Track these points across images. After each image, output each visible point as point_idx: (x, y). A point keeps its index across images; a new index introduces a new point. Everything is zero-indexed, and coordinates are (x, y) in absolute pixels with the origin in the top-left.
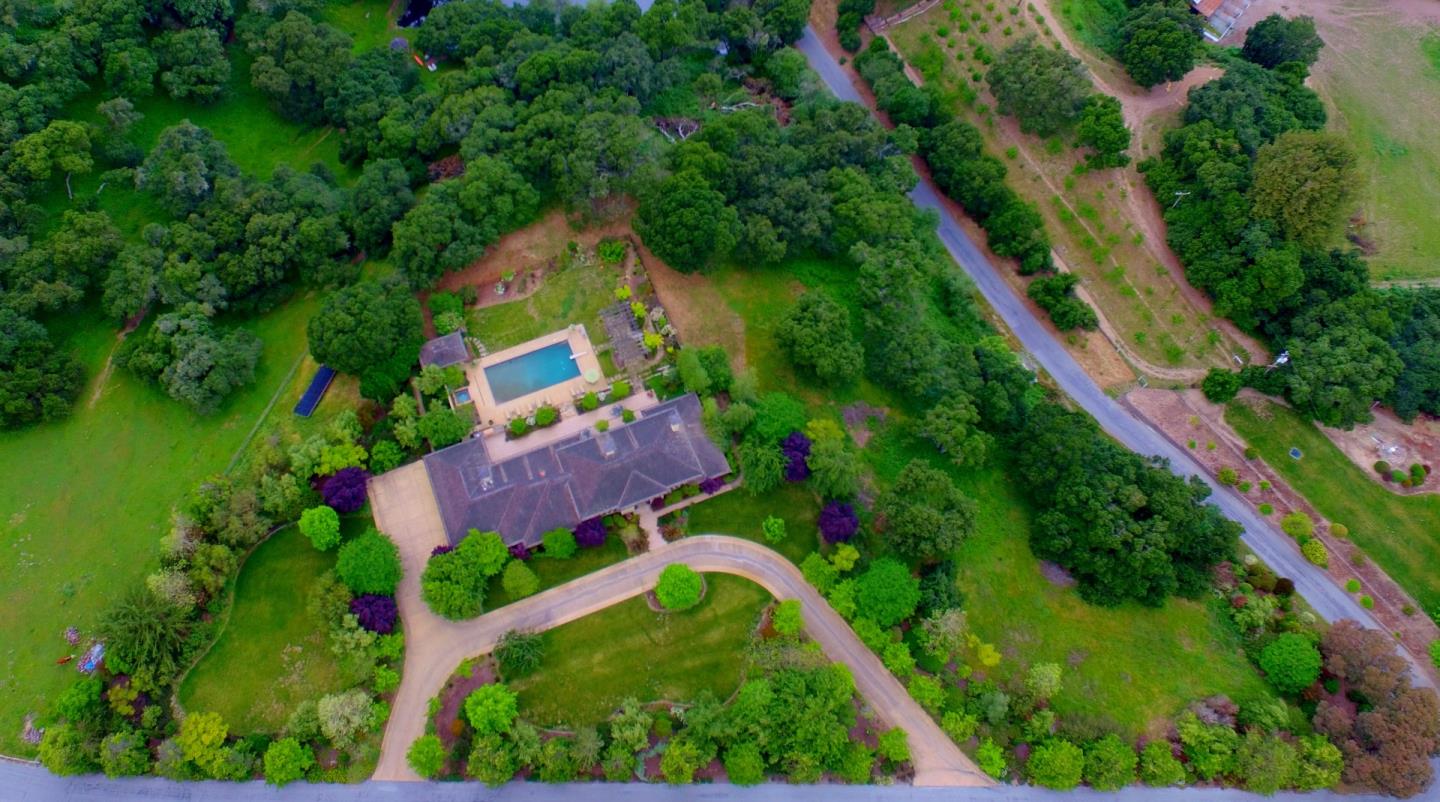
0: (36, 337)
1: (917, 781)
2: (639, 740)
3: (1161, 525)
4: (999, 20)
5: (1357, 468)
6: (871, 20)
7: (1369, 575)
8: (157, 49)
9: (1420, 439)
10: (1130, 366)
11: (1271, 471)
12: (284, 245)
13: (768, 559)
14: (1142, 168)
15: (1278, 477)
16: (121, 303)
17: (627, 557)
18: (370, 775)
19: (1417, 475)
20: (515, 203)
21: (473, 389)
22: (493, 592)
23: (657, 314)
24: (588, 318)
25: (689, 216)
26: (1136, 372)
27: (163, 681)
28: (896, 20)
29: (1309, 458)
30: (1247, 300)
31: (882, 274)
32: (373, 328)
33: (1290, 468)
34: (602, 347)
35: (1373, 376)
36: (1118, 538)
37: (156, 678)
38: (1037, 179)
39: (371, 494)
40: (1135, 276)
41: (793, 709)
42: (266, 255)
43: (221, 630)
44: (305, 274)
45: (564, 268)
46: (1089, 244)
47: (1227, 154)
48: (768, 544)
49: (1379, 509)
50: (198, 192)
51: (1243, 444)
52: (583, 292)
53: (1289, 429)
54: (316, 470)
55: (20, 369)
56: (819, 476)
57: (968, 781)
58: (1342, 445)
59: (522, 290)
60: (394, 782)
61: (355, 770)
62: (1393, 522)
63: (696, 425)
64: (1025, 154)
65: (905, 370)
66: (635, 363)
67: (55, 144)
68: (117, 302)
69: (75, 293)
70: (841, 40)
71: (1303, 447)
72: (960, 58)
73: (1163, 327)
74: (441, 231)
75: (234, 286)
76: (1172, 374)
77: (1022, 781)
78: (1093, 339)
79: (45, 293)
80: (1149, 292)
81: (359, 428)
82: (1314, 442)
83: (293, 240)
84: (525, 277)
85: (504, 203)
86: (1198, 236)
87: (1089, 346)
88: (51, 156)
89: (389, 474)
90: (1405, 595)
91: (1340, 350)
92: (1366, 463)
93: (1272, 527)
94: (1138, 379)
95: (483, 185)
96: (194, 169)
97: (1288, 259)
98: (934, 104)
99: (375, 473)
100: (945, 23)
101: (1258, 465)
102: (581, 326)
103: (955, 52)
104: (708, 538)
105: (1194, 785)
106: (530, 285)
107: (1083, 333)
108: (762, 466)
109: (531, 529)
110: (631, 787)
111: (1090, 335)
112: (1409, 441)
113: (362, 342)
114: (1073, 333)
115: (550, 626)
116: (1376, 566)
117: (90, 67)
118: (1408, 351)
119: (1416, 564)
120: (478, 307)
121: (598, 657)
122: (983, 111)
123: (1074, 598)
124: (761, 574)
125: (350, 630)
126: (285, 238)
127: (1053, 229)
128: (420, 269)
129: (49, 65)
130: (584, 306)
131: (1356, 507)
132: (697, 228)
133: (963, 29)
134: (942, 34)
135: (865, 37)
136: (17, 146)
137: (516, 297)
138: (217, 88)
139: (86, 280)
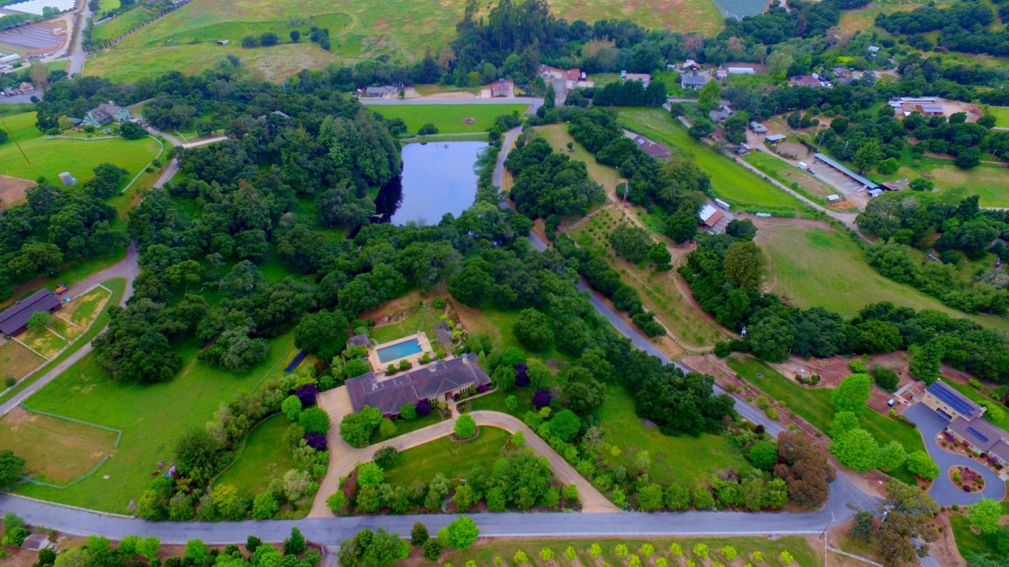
0: (163, 341)
1: (583, 511)
2: (443, 489)
3: (691, 391)
4: (615, 223)
5: (788, 380)
6: (560, 228)
7: (799, 422)
8: (236, 238)
9: (815, 367)
10: (682, 348)
11: (749, 384)
12: (287, 303)
13: (510, 419)
14: (679, 271)
15: (753, 386)
16: (205, 332)
17: (440, 421)
18: (306, 515)
19: (815, 380)
20: (395, 283)
21: (371, 358)
22: (375, 434)
23: (459, 326)
24: (426, 330)
25: (472, 279)
26: (685, 350)
27: (206, 475)
28: (571, 228)
29: (766, 376)
30: (728, 313)
31: (561, 305)
32: (326, 325)
33: (758, 382)
34: (433, 340)
35: (784, 334)
36: (672, 397)
37: (202, 473)
38: (635, 280)
39: (318, 400)
40: (680, 311)
41: (518, 469)
42: (278, 307)
43: (237, 458)
44: (295, 319)
45: (417, 312)
46: (659, 301)
47: (712, 257)
48: (510, 413)
49: (799, 395)
50: (248, 288)
51: (735, 374)
52: (425, 320)
53: (756, 367)
54: (292, 387)
55: (153, 353)
56: (532, 379)
57: (608, 510)
58: (780, 372)
59: (396, 320)
60: (318, 519)
61: (298, 513)
62: (807, 400)
63: (476, 364)
64: (629, 271)
65: (572, 338)
66: (448, 345)
67: (185, 269)
68: (203, 332)
69: (183, 326)
70: (547, 236)
71: (762, 373)
72: (599, 239)
73: (694, 330)
74: (360, 291)
75: (260, 322)
76: (701, 349)
77: (636, 510)
78: (665, 339)
79: (170, 324)
80: (688, 318)
81: (315, 371)
82: (767, 371)
83: (291, 301)
84: (398, 315)
85: (390, 282)
86: (704, 291)
87: (663, 342)
88: (182, 274)
89: (328, 392)
90: (817, 429)
91: (767, 325)
92: (792, 378)
93: (753, 407)
94: (685, 353)
95: (381, 273)
96: (248, 279)
97: (742, 292)
98: (588, 253)
99: (321, 391)
100: (591, 226)
101: (744, 383)
102: (424, 333)
103: (597, 237)
104: (481, 412)
105: (722, 510)
106: (400, 318)
107: (660, 337)
108: (505, 375)
109: (394, 406)
110: (439, 516)
111: (663, 338)
112: (810, 368)
113: (320, 331)
114: (656, 338)
115: (402, 450)
116: (802, 418)
117: (205, 243)
118: (799, 326)
119: (819, 415)
120: (376, 327)
121: (425, 461)
122: (609, 256)
123: (657, 433)
124: (506, 425)
125: (303, 447)
126: (287, 300)
127: (643, 297)
128: (349, 308)
129: (187, 240)
130: (425, 325)
131: (789, 395)
132: (476, 283)
133: (600, 228)
134: (591, 230)
135: (558, 235)
136: (167, 270)
137: (393, 323)
138: (261, 254)
139: (189, 323)
